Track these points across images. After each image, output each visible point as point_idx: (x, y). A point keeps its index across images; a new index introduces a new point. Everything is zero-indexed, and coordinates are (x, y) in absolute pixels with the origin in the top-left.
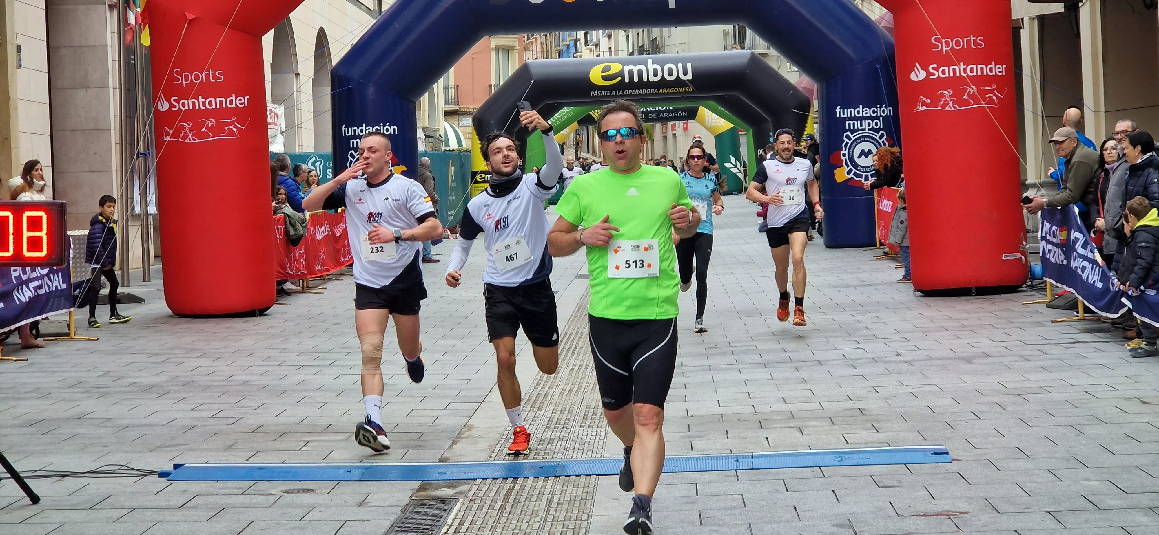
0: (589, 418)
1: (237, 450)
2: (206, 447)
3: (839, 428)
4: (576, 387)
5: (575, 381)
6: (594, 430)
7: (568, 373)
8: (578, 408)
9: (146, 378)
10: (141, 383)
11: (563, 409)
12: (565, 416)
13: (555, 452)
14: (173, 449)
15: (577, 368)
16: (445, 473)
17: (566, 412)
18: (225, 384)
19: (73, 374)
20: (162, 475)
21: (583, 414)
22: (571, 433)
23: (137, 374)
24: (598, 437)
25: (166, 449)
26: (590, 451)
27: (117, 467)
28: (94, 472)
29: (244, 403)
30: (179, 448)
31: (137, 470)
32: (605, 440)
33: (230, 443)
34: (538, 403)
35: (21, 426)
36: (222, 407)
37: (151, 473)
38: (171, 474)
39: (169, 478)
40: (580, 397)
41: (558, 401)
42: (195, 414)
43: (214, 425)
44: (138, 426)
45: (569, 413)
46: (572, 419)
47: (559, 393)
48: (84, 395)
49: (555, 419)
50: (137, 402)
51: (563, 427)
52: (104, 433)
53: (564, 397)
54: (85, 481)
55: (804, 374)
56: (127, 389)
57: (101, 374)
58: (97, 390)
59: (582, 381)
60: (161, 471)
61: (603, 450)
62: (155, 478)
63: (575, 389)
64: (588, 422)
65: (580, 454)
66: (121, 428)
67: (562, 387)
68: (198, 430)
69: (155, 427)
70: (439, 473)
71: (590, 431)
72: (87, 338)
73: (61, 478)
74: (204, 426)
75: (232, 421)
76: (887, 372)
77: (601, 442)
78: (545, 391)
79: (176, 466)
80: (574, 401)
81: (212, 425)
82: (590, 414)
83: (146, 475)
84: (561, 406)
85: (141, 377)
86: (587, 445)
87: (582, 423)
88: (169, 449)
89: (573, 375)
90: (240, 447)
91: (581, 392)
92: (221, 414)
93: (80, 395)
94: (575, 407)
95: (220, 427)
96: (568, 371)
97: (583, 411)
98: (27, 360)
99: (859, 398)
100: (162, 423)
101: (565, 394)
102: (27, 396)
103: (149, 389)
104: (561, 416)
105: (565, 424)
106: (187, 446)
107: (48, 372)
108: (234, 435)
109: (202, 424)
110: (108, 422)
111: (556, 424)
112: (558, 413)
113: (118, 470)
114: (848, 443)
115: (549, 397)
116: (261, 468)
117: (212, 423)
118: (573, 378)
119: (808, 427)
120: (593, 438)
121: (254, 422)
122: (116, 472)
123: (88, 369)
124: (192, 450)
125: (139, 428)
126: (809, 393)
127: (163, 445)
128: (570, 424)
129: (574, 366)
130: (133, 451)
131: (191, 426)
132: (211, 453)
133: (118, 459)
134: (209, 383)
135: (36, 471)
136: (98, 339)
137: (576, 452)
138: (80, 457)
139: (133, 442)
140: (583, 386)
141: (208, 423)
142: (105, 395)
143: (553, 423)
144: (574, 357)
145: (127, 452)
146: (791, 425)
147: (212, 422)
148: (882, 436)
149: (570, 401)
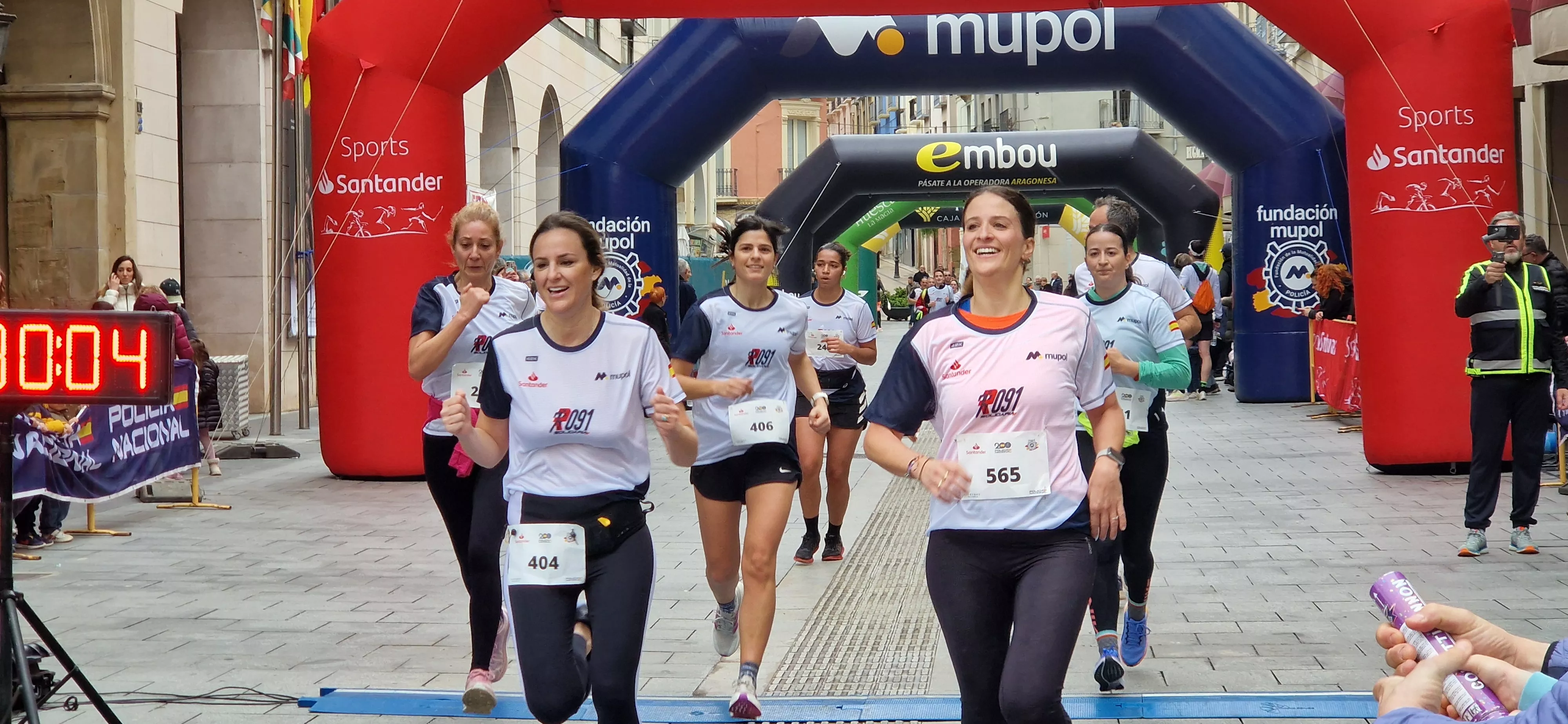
0: (909, 636)
1: (410, 670)
2: (368, 664)
3: (1267, 660)
4: (892, 590)
5: (890, 582)
6: (916, 655)
7: (880, 571)
8: (893, 622)
9: (293, 564)
10: (285, 570)
11: (872, 623)
12: (874, 632)
13: (859, 685)
14: (323, 665)
15: (893, 564)
16: (702, 713)
17: (877, 627)
18: (399, 574)
19: (194, 556)
20: (303, 703)
21: (899, 630)
22: (882, 657)
23: (280, 558)
24: (921, 663)
25: (312, 665)
26: (909, 686)
27: (241, 691)
28: (209, 697)
29: (424, 602)
30: (330, 665)
31: (267, 695)
32: (931, 669)
33: (400, 660)
34: (838, 612)
35: (114, 628)
36: (394, 607)
37: (289, 700)
38: (315, 702)
39: (313, 708)
40: (897, 605)
41: (866, 610)
42: (357, 617)
43: (381, 633)
44: (277, 632)
45: (880, 628)
46: (884, 638)
47: (867, 599)
48: (205, 585)
49: (861, 638)
50: (278, 598)
51: (872, 649)
52: (229, 641)
53: (875, 604)
54: (194, 709)
55: (1212, 579)
56: (266, 578)
57: (232, 555)
58: (223, 579)
59: (900, 582)
60: (303, 698)
61: (928, 683)
62: (294, 707)
63: (890, 594)
64: (908, 642)
65: (895, 689)
66: (253, 634)
67: (871, 590)
68: (359, 640)
69: (299, 634)
70: (692, 713)
71: (910, 655)
72: (216, 505)
73: (161, 704)
74: (367, 633)
75: (406, 627)
76: (1332, 581)
77: (925, 672)
78: (848, 595)
79: (324, 692)
80: (888, 611)
81: (377, 633)
82: (910, 631)
83: (281, 703)
84: (869, 617)
85: (286, 562)
86: (905, 676)
87: (899, 644)
88: (315, 666)
89: (888, 573)
90: (414, 666)
91: (898, 598)
92: (391, 619)
93: (200, 586)
94: (890, 620)
95: (389, 637)
96: (881, 568)
97: (901, 626)
98: (130, 534)
99: (1294, 618)
100: (309, 629)
101: (877, 600)
102: (128, 585)
103: (295, 579)
104: (869, 633)
105: (874, 644)
106: (341, 663)
107: (159, 551)
108: (408, 648)
109: (367, 631)
110: (236, 624)
111: (862, 644)
112: (865, 627)
113: (243, 694)
114: (1279, 683)
115: (854, 604)
116: (442, 699)
117: (378, 631)
118: (887, 578)
119: (1220, 657)
120: (914, 665)
121: (437, 631)
122: (241, 697)
123: (215, 548)
124: (348, 668)
125: (276, 635)
126: (1222, 609)
127: (310, 661)
128: (883, 643)
129: (890, 560)
130: (266, 668)
131: (350, 633)
132: (374, 674)
133: (245, 678)
134: (379, 574)
135: (129, 693)
136: (230, 507)
137: (889, 686)
138: (192, 675)
139: (268, 655)
140: (902, 590)
141: (373, 631)
142: (232, 586)
143: (859, 642)
144: (890, 548)
145: (257, 668)
146: (1198, 654)
147: (379, 629)
148: (1328, 675)
149: (882, 612)
